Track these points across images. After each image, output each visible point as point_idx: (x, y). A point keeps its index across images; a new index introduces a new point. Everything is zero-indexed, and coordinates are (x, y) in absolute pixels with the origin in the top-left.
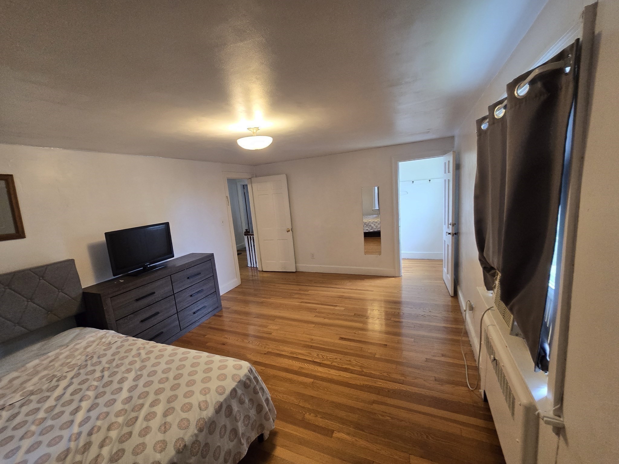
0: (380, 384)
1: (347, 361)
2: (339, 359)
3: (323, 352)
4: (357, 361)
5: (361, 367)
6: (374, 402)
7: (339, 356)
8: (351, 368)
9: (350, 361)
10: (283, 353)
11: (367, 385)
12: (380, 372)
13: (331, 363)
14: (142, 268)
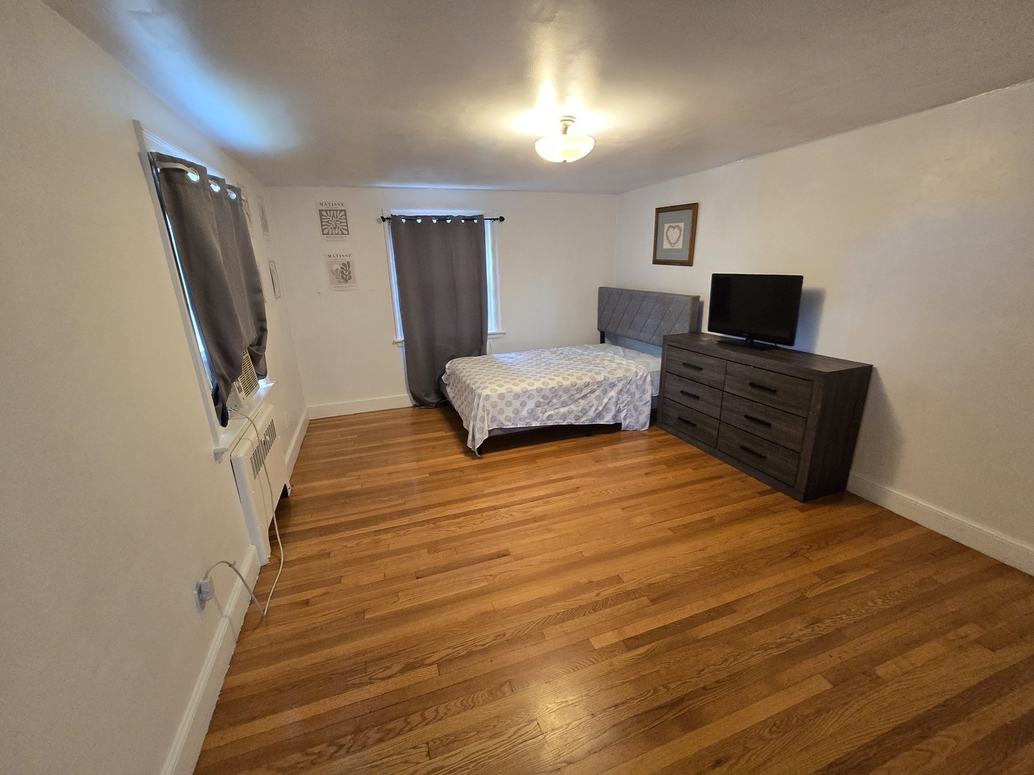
0: (405, 520)
1: (464, 526)
2: (477, 523)
3: (509, 522)
4: (451, 532)
5: (439, 527)
6: (404, 504)
7: (480, 527)
8: (453, 521)
9: (460, 528)
10: (558, 498)
11: (419, 513)
12: (410, 532)
13: (482, 515)
14: (745, 339)
